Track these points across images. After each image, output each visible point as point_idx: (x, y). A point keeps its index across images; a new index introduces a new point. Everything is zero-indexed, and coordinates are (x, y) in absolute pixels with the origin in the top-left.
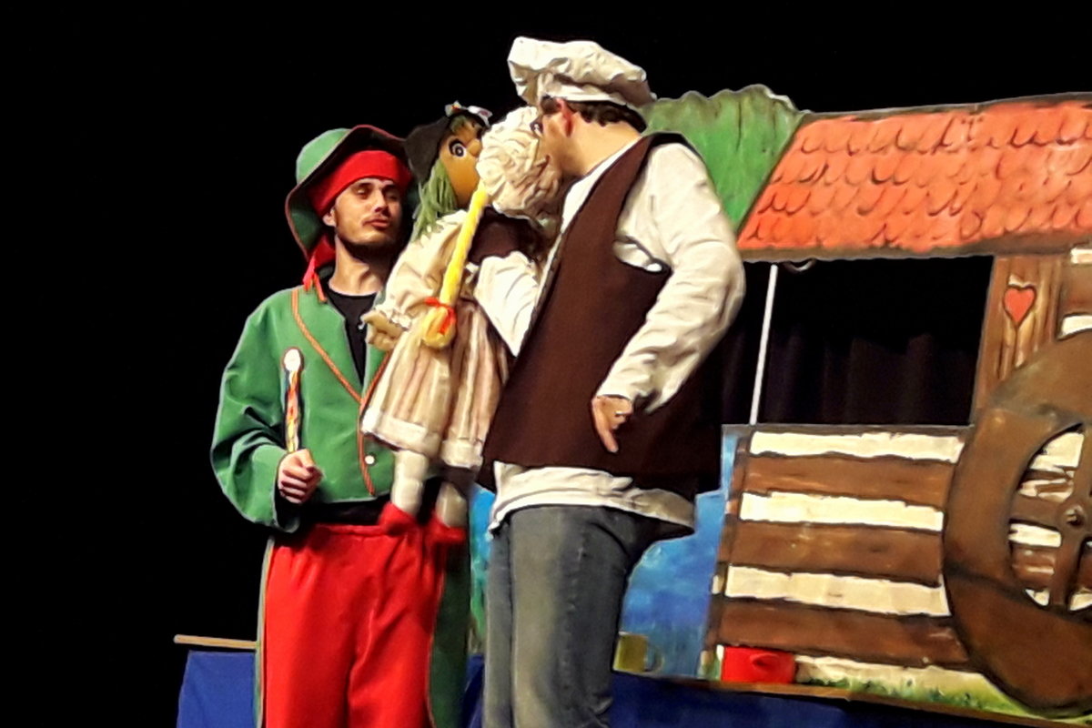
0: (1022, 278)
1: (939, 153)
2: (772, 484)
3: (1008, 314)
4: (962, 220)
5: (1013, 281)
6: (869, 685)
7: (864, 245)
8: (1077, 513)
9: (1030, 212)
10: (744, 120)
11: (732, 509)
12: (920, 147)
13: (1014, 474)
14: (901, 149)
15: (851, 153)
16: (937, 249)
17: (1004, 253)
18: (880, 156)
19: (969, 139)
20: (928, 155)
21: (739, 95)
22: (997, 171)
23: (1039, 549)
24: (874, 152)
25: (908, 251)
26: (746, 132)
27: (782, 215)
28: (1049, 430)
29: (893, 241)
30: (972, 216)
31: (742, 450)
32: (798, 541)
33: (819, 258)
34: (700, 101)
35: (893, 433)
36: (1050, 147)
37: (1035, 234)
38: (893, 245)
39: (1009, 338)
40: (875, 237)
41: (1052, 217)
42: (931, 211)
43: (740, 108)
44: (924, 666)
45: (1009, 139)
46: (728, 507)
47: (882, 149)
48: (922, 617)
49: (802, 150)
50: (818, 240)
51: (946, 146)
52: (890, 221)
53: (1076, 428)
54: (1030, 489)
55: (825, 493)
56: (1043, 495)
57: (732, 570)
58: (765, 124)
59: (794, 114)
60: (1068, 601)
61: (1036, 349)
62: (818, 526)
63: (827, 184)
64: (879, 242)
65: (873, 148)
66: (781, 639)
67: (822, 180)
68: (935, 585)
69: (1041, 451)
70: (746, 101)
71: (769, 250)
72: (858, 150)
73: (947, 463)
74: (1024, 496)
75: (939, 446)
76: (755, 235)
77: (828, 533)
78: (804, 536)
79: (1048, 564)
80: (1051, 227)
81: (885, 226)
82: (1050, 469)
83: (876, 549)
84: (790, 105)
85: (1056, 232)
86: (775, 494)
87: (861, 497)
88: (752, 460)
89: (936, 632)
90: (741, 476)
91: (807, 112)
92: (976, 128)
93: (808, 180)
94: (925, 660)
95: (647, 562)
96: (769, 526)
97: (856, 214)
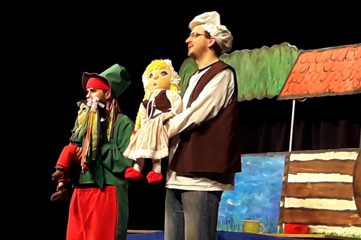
1: (345, 61)
2: (297, 171)
4: (354, 82)
6: (332, 234)
7: (322, 92)
10: (281, 54)
11: (285, 179)
12: (339, 59)
14: (333, 60)
15: (316, 63)
16: (346, 92)
18: (326, 64)
19: (354, 56)
20: (341, 62)
21: (280, 46)
24: (324, 62)
25: (337, 93)
26: (282, 58)
27: (296, 84)
30: (357, 80)
31: (287, 160)
32: (307, 188)
33: (309, 97)
34: (268, 49)
35: (335, 152)
38: (332, 91)
40: (326, 89)
42: (344, 79)
43: (280, 50)
44: (349, 226)
46: (284, 179)
47: (326, 61)
48: (348, 211)
49: (301, 62)
50: (308, 91)
51: (348, 58)
52: (330, 83)
55: (314, 172)
57: (286, 199)
58: (289, 55)
59: (298, 51)
62: (312, 183)
63: (310, 73)
64: (327, 91)
65: (323, 61)
66: (303, 221)
67: (308, 72)
68: (352, 200)
70: (282, 48)
71: (292, 95)
72: (319, 62)
73: (353, 160)
75: (350, 155)
76: (287, 90)
77: (317, 185)
78: (309, 186)
81: (329, 85)
83: (332, 190)
84: (296, 48)
86: (298, 174)
87: (326, 173)
88: (290, 163)
89: (353, 215)
90: (287, 168)
91: (302, 50)
92: (356, 52)
93: (303, 72)
94: (350, 224)
95: (259, 198)
96: (297, 184)
97: (319, 82)
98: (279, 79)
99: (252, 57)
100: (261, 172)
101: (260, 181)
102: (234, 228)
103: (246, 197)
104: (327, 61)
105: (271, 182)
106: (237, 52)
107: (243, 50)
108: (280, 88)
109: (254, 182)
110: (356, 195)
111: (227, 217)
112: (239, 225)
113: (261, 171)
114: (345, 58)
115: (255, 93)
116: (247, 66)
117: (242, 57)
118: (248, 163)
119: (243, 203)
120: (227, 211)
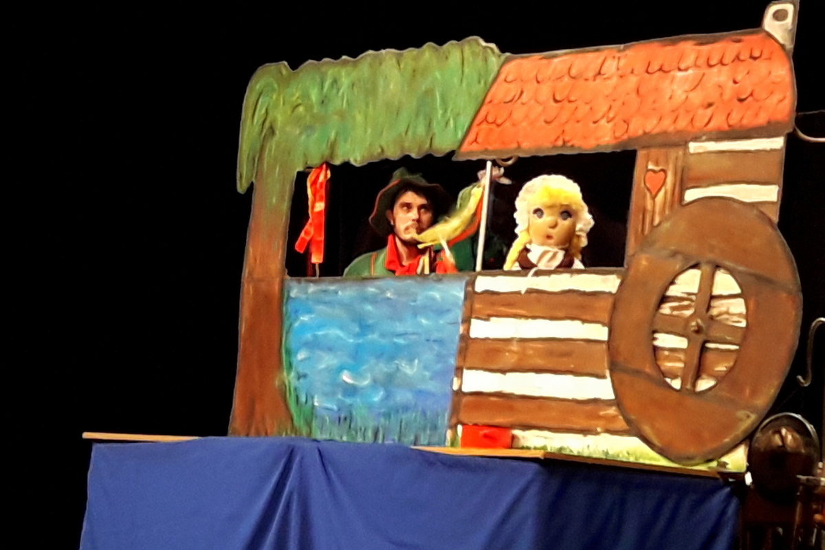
0: (657, 164)
1: (599, 80)
2: (491, 313)
3: (648, 190)
4: (615, 125)
5: (651, 167)
6: (561, 449)
7: (550, 145)
8: (698, 325)
9: (661, 119)
10: (465, 62)
11: (464, 330)
12: (585, 77)
13: (654, 299)
14: (573, 78)
15: (538, 82)
16: (598, 145)
17: (644, 147)
18: (560, 85)
19: (618, 69)
20: (591, 83)
21: (461, 44)
22: (638, 91)
23: (672, 350)
24: (554, 81)
25: (579, 148)
26: (466, 70)
27: (493, 126)
28: (678, 267)
29: (569, 141)
30: (622, 122)
31: (470, 289)
32: (509, 351)
33: (522, 155)
34: (437, 50)
35: (572, 273)
36: (672, 73)
37: (665, 133)
38: (569, 144)
39: (649, 206)
40: (556, 140)
41: (675, 121)
42: (595, 119)
43: (462, 52)
44: (597, 433)
45: (645, 69)
46: (461, 329)
47: (558, 79)
48: (595, 401)
49: (505, 80)
50: (518, 144)
51: (604, 75)
52: (567, 128)
53: (695, 266)
54: (666, 309)
55: (527, 317)
56: (675, 313)
57: (466, 372)
58: (480, 63)
59: (499, 56)
60: (694, 385)
61: (667, 212)
62: (523, 340)
63: (523, 104)
64: (560, 143)
65: (553, 78)
66: (500, 420)
67: (519, 101)
68: (604, 377)
69: (672, 283)
70: (467, 49)
71: (486, 151)
72: (543, 80)
73: (610, 293)
74: (662, 314)
75: (604, 281)
76: (476, 140)
77: (531, 345)
78: (514, 347)
79: (679, 360)
80: (675, 128)
81: (563, 131)
82: (679, 295)
83: (562, 355)
84: (496, 50)
85: (678, 132)
86: (493, 319)
87: (552, 318)
88: (476, 296)
89: (606, 410)
90: (469, 307)
91: (508, 54)
92: (622, 62)
93: (511, 101)
94: (599, 430)
95: (409, 370)
96: (490, 341)
97: (543, 124)
98: (458, 115)
99: (402, 66)
100: (415, 315)
101: (414, 334)
102: (353, 433)
103: (383, 368)
104: (560, 78)
105: (436, 335)
106: (369, 55)
107: (383, 51)
108: (460, 135)
109: (399, 335)
110: (614, 367)
111: (339, 410)
112: (365, 429)
113: (416, 312)
114: (599, 73)
115: (406, 144)
116: (392, 87)
117: (381, 64)
118: (389, 295)
119: (375, 381)
120: (340, 396)
